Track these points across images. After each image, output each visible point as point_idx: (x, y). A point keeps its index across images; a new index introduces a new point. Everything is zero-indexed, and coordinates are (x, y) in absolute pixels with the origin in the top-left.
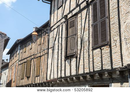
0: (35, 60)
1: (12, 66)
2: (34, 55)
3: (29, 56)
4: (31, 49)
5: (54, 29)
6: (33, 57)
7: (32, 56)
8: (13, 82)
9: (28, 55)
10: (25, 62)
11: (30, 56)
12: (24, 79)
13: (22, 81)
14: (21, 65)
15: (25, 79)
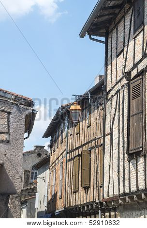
0: (97, 150)
1: (56, 162)
2: (94, 140)
3: (85, 142)
4: (88, 127)
5: (112, 96)
6: (93, 144)
7: (91, 141)
8: (58, 197)
9: (83, 139)
10: (79, 155)
11: (88, 143)
12: (78, 191)
13: (74, 196)
14: (72, 161)
15: (82, 192)
